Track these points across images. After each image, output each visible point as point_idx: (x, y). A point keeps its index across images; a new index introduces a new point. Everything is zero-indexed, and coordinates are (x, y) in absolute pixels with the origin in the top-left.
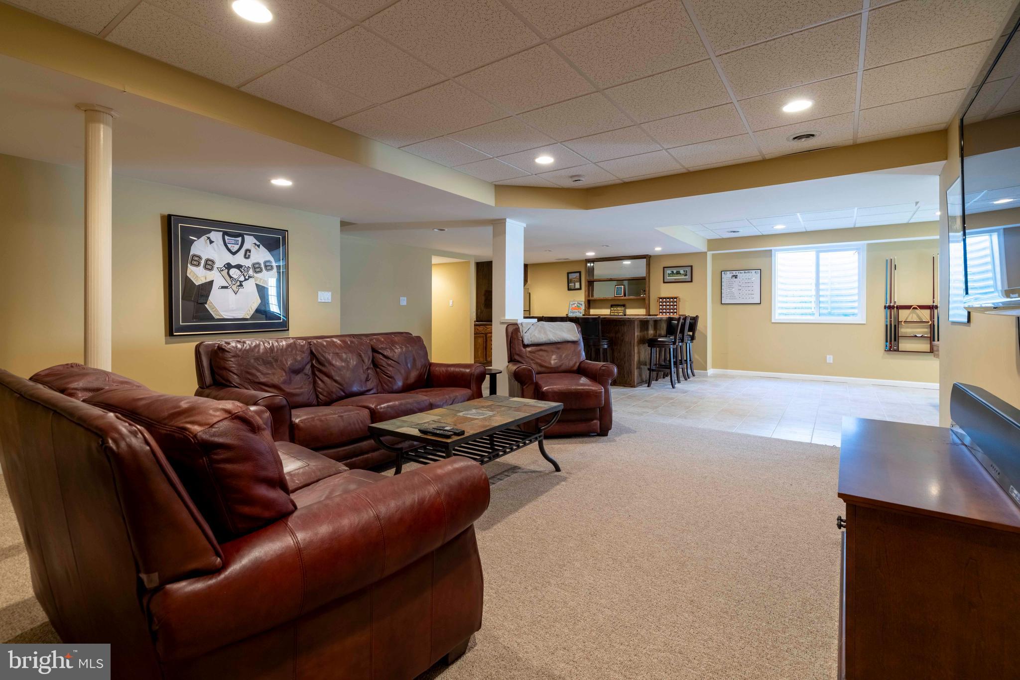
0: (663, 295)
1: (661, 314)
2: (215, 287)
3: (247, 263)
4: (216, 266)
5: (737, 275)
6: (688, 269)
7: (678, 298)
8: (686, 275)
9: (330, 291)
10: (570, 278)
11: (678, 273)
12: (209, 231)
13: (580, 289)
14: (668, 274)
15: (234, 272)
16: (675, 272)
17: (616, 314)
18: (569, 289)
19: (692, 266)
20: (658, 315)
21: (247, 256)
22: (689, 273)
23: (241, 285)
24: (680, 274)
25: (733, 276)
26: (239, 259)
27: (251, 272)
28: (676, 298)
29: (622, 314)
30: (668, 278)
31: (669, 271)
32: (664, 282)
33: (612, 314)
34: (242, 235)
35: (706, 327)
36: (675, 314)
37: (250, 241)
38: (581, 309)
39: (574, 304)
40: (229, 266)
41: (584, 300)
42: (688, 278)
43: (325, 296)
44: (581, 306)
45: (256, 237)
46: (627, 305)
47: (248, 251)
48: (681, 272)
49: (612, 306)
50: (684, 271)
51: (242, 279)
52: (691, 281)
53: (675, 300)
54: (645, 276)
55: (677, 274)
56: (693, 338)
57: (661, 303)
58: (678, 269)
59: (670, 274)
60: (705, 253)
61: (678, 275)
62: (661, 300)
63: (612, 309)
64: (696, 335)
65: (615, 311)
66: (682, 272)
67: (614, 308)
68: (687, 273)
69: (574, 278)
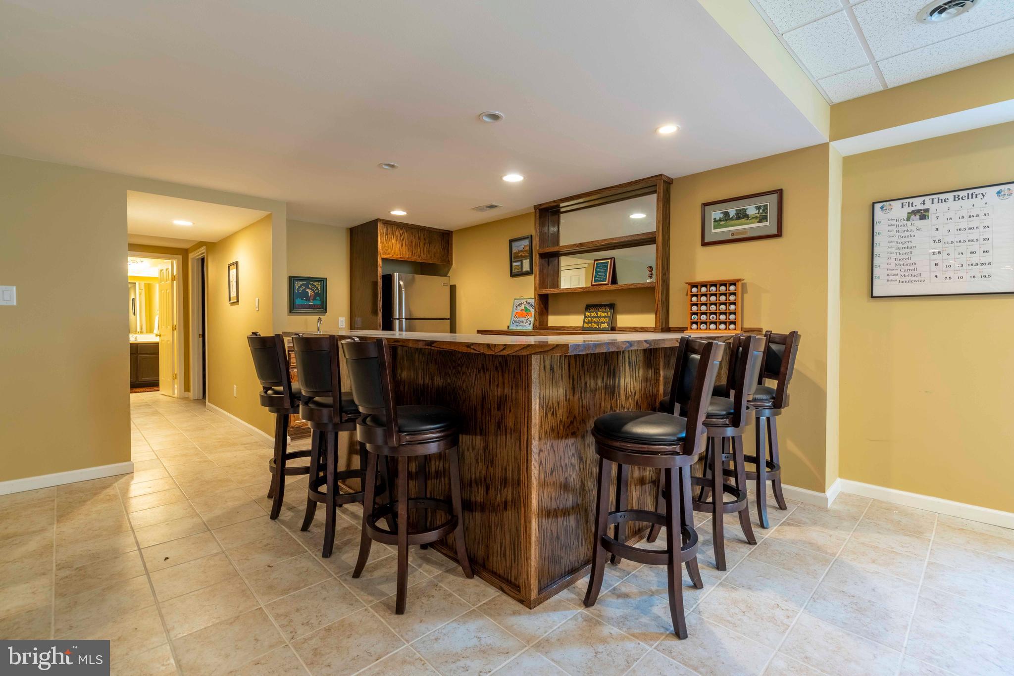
0: (700, 278)
1: (694, 326)
5: (927, 210)
6: (771, 202)
7: (739, 284)
8: (763, 218)
10: (514, 251)
11: (742, 215)
13: (530, 272)
14: (715, 220)
16: (732, 212)
17: (594, 325)
18: (513, 275)
19: (780, 193)
20: (686, 329)
22: (772, 213)
24: (747, 216)
25: (914, 212)
28: (735, 284)
29: (605, 326)
30: (714, 232)
31: (717, 214)
32: (704, 244)
33: (587, 325)
35: (822, 367)
36: (732, 326)
38: (530, 316)
39: (520, 305)
42: (769, 226)
44: (531, 308)
46: (619, 306)
48: (748, 212)
49: (588, 307)
50: (758, 208)
52: (779, 234)
53: (732, 288)
54: (655, 230)
55: (739, 218)
56: (778, 401)
57: (694, 299)
58: (740, 205)
59: (721, 220)
60: (823, 149)
61: (742, 221)
62: (694, 290)
63: (588, 314)
64: (792, 389)
65: (594, 320)
66: (752, 211)
67: (591, 312)
68: (767, 213)
69: (521, 251)
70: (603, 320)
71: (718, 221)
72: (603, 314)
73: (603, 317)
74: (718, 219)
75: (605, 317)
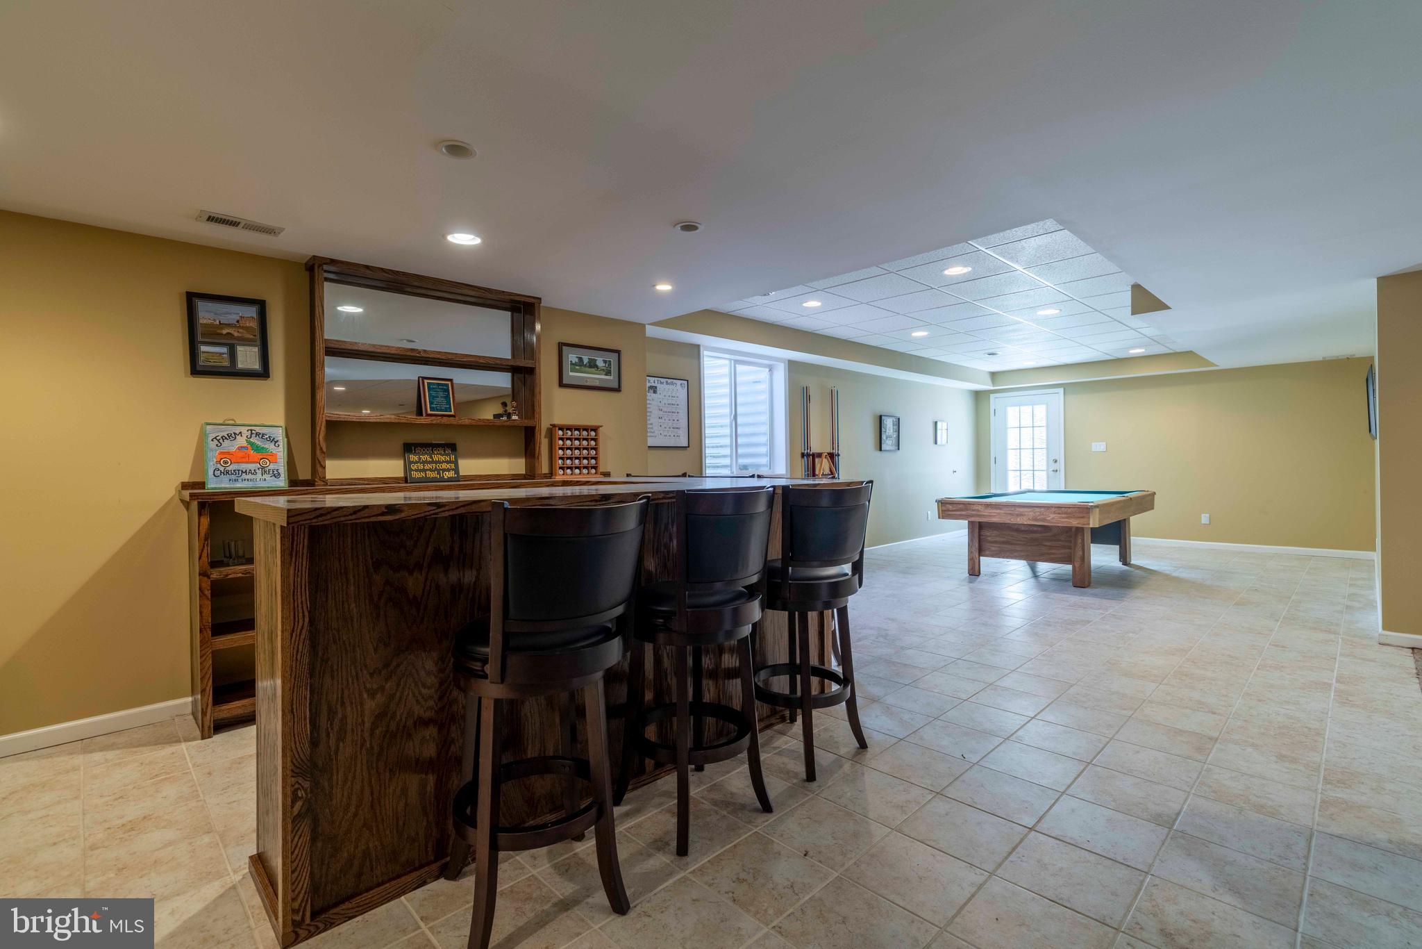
0: (556, 422)
6: (614, 359)
7: (598, 432)
8: (608, 373)
10: (202, 321)
11: (592, 365)
13: (264, 373)
16: (586, 361)
17: (431, 475)
18: (201, 373)
19: (620, 352)
22: (614, 369)
24: (596, 366)
28: (594, 431)
29: (449, 475)
30: (572, 375)
31: (571, 357)
32: (562, 385)
33: (413, 475)
38: (272, 458)
39: (232, 437)
41: (282, 423)
42: (612, 380)
44: (271, 447)
46: (462, 447)
48: (597, 363)
49: (408, 448)
50: (605, 362)
52: (618, 390)
53: (593, 434)
55: (591, 367)
57: (561, 442)
58: (592, 355)
59: (575, 364)
61: (593, 370)
62: (560, 432)
63: (413, 458)
65: (428, 466)
66: (600, 363)
67: (419, 454)
68: (611, 368)
69: (229, 325)
70: (444, 466)
71: (573, 364)
72: (443, 458)
73: (443, 462)
74: (574, 362)
75: (447, 462)
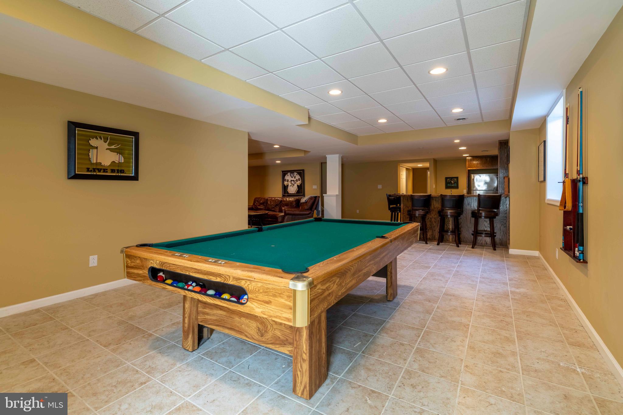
2: (289, 186)
3: (295, 179)
4: (289, 181)
9: (316, 185)
12: (288, 173)
15: (292, 182)
21: (295, 178)
23: (294, 185)
26: (293, 179)
27: (296, 182)
34: (294, 173)
37: (295, 174)
40: (291, 181)
43: (315, 187)
45: (297, 172)
47: (295, 176)
51: (294, 183)
